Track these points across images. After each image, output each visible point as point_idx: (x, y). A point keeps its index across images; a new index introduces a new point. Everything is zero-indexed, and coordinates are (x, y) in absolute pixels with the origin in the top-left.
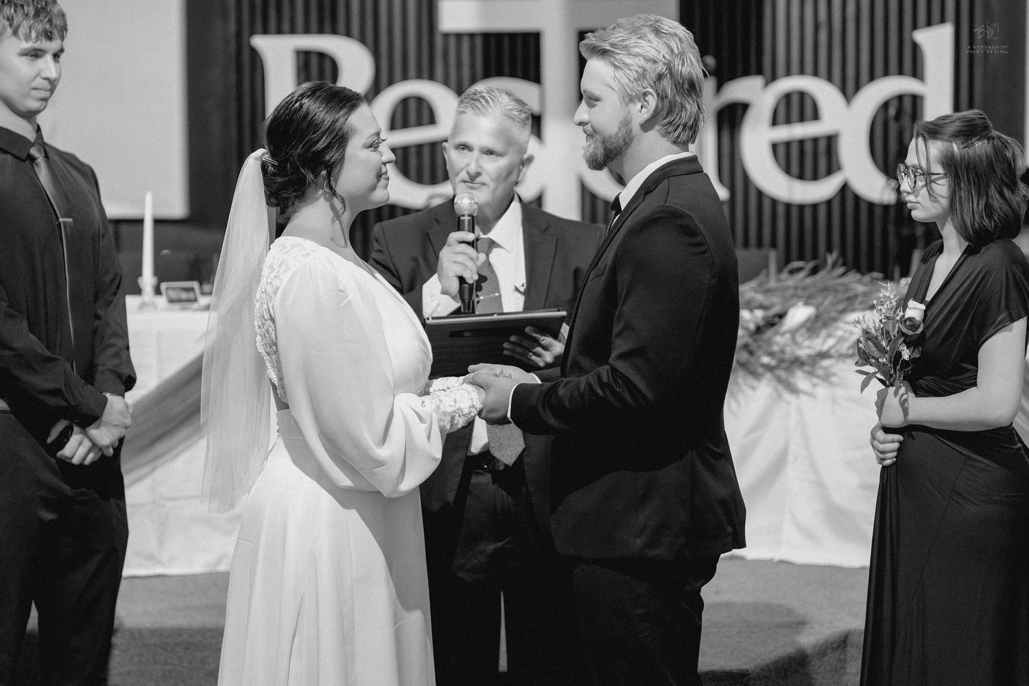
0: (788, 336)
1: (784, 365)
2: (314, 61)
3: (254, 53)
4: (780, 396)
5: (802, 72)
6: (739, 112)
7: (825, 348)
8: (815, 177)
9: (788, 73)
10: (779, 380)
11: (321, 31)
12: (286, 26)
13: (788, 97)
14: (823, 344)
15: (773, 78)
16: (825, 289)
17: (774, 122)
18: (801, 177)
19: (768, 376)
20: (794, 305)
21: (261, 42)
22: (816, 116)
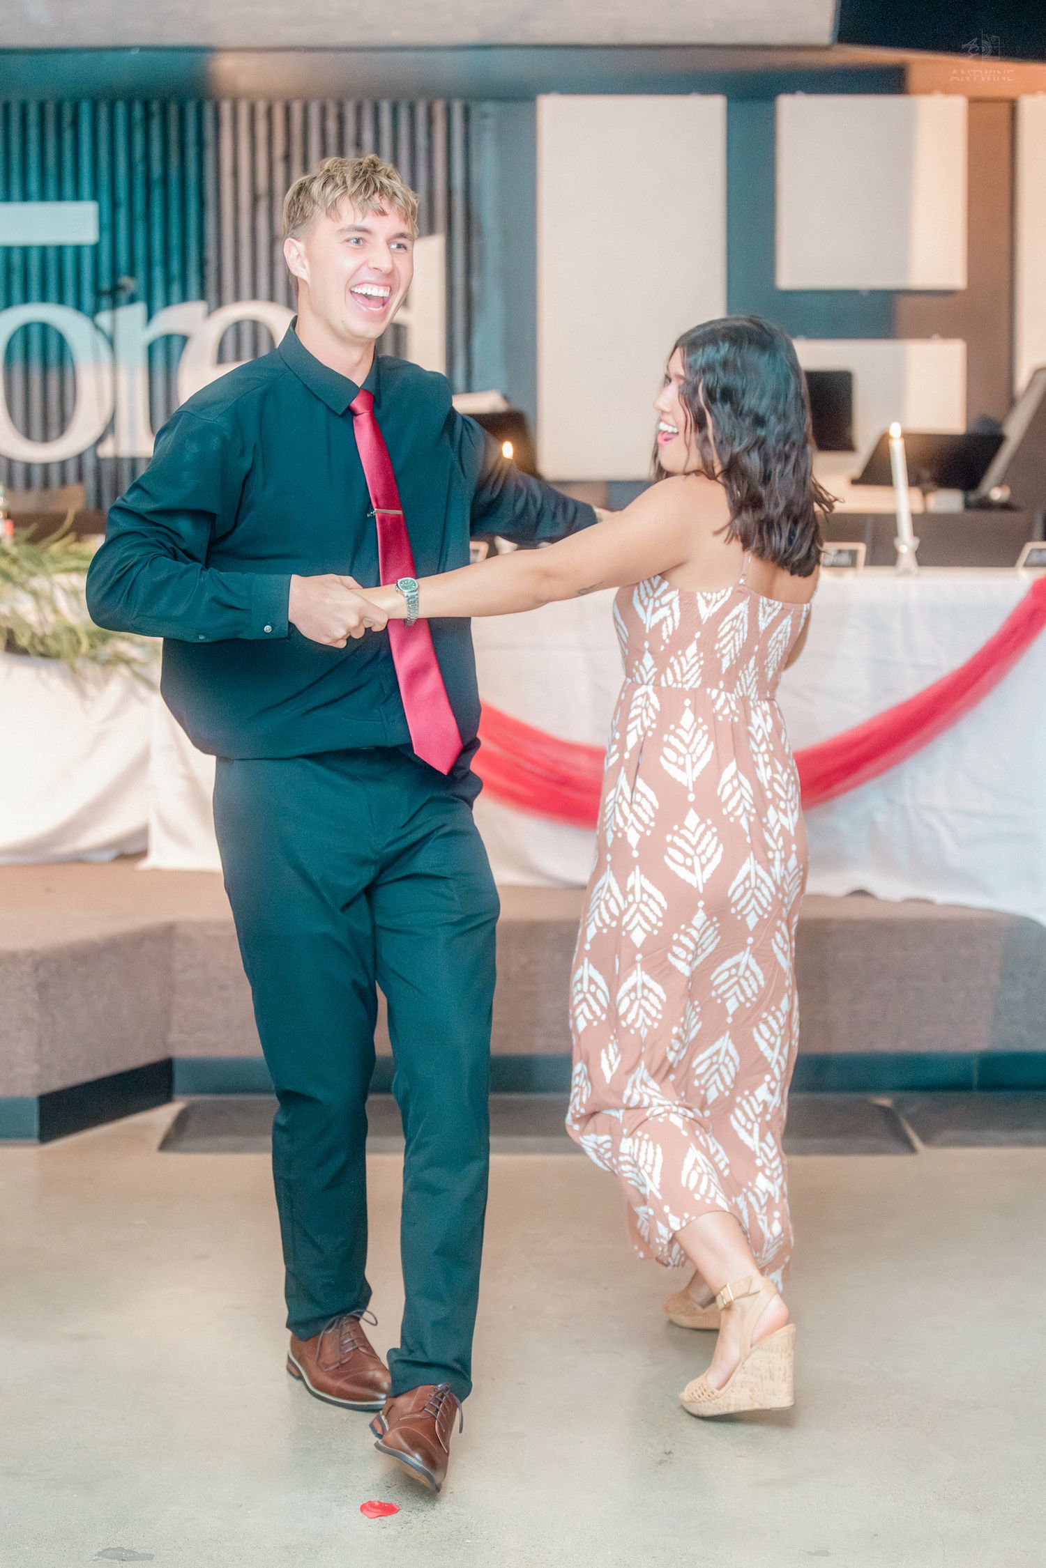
5: (255, 296)
9: (237, 298)
13: (237, 325)
15: (220, 304)
17: (221, 359)
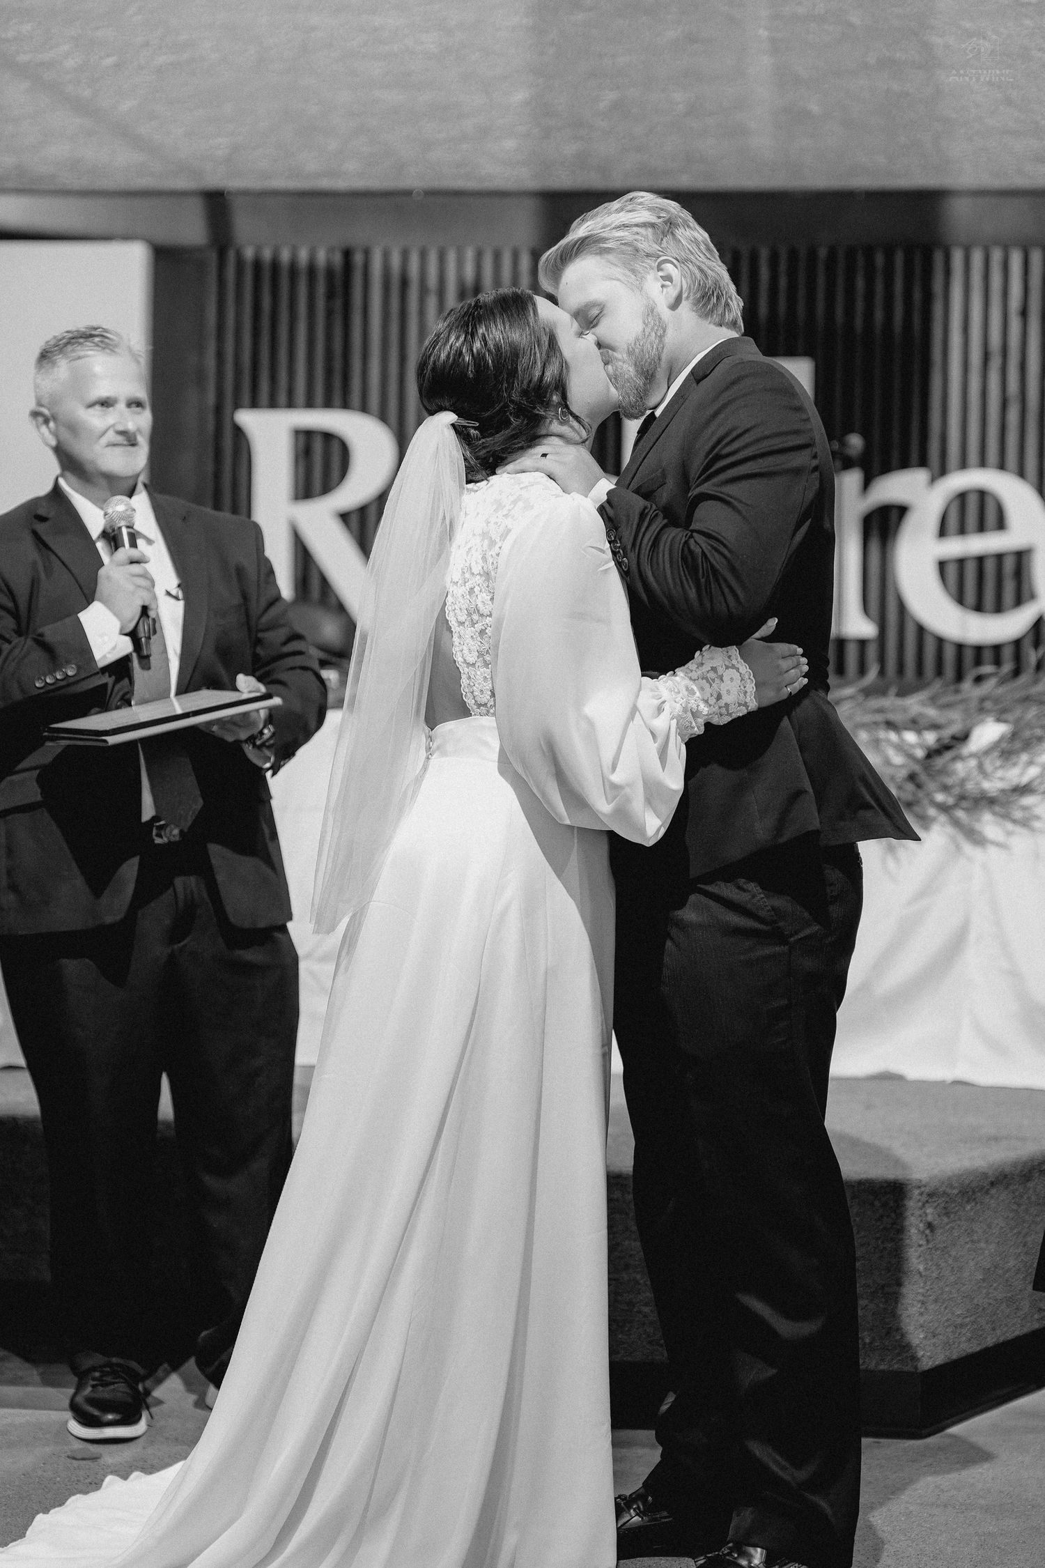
0: (973, 763)
1: (964, 804)
2: (318, 446)
3: (239, 432)
4: (958, 848)
5: (983, 463)
6: (894, 515)
7: (1025, 780)
8: (999, 609)
9: (963, 465)
10: (956, 823)
11: (328, 404)
12: (282, 397)
13: (962, 497)
14: (1022, 774)
15: (943, 471)
16: (1027, 700)
17: (943, 532)
18: (979, 608)
19: (943, 818)
20: (982, 721)
21: (248, 419)
22: (1001, 524)
